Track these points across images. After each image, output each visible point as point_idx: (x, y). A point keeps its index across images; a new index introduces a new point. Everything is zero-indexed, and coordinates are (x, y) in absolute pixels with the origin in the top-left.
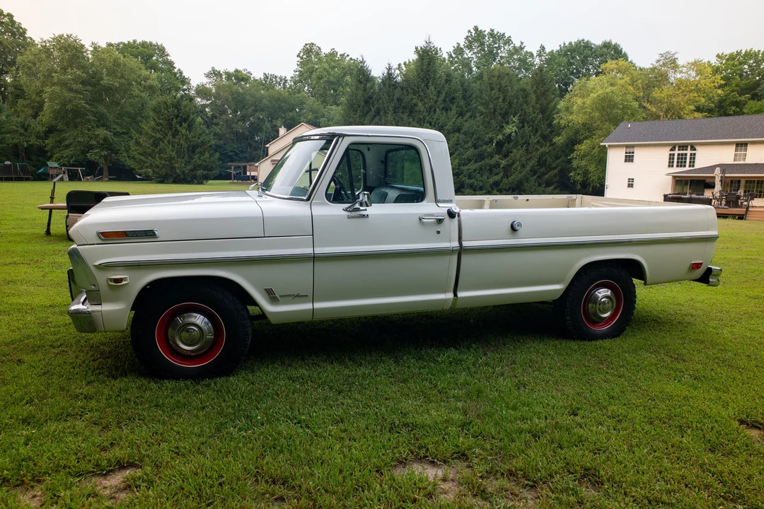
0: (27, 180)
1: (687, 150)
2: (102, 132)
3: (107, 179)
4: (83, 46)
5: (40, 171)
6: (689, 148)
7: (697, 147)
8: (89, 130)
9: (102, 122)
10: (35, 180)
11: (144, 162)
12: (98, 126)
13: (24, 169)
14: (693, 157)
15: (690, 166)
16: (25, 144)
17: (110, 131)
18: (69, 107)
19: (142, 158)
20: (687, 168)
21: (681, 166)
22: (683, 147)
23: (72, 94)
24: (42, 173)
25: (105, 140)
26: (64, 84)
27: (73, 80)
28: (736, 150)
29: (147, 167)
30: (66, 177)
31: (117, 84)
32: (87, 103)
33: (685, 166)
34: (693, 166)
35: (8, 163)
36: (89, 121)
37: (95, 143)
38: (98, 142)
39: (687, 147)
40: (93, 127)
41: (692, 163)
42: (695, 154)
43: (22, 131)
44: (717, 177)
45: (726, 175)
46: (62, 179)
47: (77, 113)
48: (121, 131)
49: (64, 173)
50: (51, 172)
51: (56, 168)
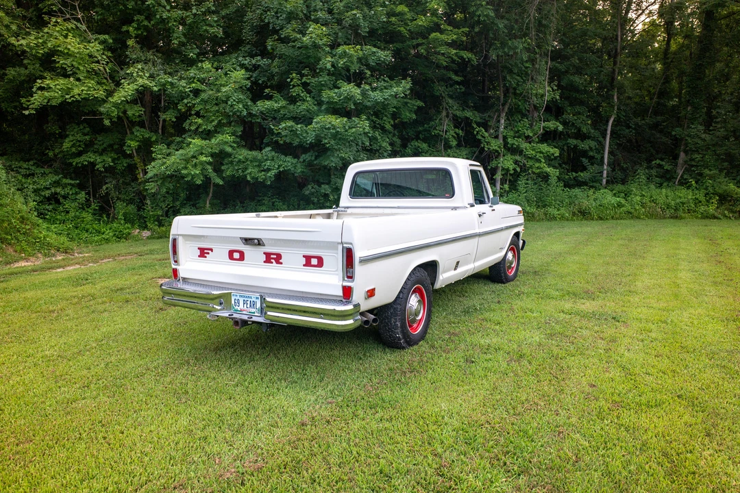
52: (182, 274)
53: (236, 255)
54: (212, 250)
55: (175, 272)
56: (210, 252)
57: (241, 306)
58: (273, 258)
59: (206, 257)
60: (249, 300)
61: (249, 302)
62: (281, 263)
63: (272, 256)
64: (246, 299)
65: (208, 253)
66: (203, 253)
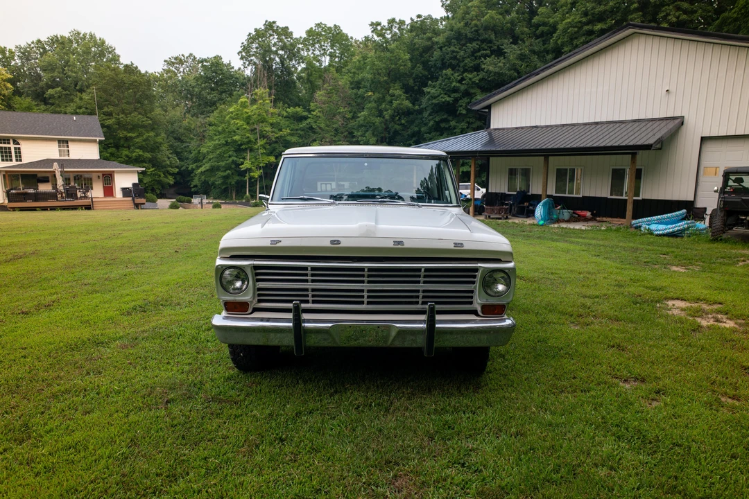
1: (9, 143)
6: (11, 142)
7: (20, 142)
14: (18, 151)
15: (17, 160)
20: (14, 163)
21: (7, 160)
22: (4, 140)
28: (59, 147)
33: (11, 160)
34: (21, 161)
39: (9, 140)
41: (19, 158)
42: (19, 148)
44: (56, 172)
45: (65, 170)
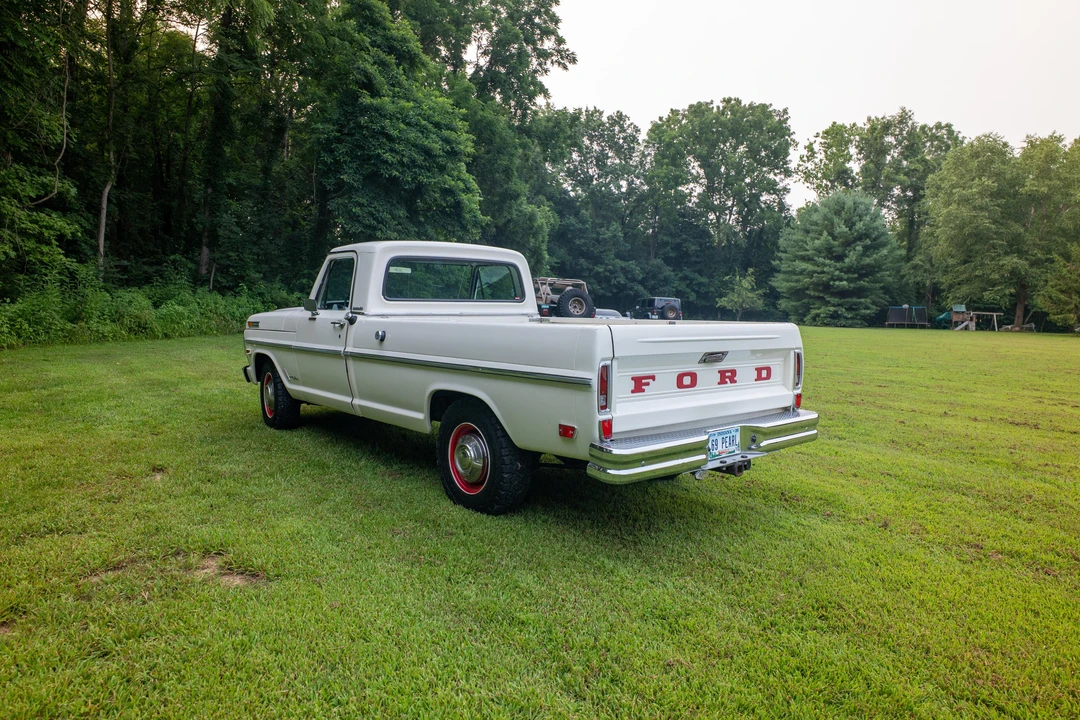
0: (923, 327)
2: (1011, 261)
3: (1017, 329)
4: (1005, 145)
5: (941, 317)
8: (993, 259)
9: (1015, 246)
10: (932, 328)
11: (1066, 303)
12: (1007, 254)
13: (921, 314)
16: (928, 283)
17: (1027, 259)
18: (967, 231)
19: (1062, 297)
23: (974, 213)
24: (943, 319)
25: (1014, 272)
26: (964, 201)
27: (979, 193)
29: (1070, 311)
30: (972, 325)
31: (1045, 190)
32: (995, 222)
35: (906, 306)
36: (994, 246)
37: (997, 276)
38: (1003, 276)
40: (999, 255)
43: (928, 266)
46: (966, 328)
47: (979, 236)
48: (1043, 258)
49: (971, 319)
50: (955, 318)
51: (963, 312)
52: (615, 429)
53: (687, 380)
54: (653, 378)
55: (606, 428)
56: (650, 381)
57: (720, 448)
58: (728, 377)
59: (643, 391)
60: (728, 435)
61: (728, 440)
62: (735, 382)
63: (727, 374)
64: (724, 436)
65: (648, 384)
66: (639, 384)
